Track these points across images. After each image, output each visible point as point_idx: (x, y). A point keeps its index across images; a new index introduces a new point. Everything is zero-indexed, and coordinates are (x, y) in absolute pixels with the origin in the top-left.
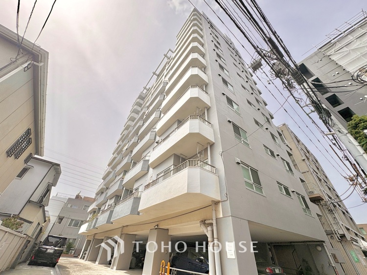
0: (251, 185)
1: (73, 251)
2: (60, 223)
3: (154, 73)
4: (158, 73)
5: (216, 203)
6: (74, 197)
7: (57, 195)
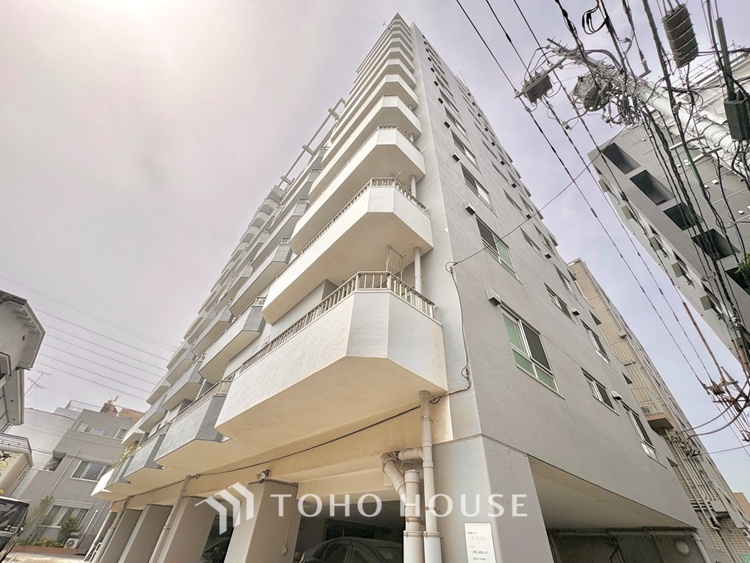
0: (527, 363)
1: (76, 541)
2: (54, 469)
3: (306, 148)
4: (313, 147)
5: (435, 399)
6: (99, 410)
7: (69, 405)
